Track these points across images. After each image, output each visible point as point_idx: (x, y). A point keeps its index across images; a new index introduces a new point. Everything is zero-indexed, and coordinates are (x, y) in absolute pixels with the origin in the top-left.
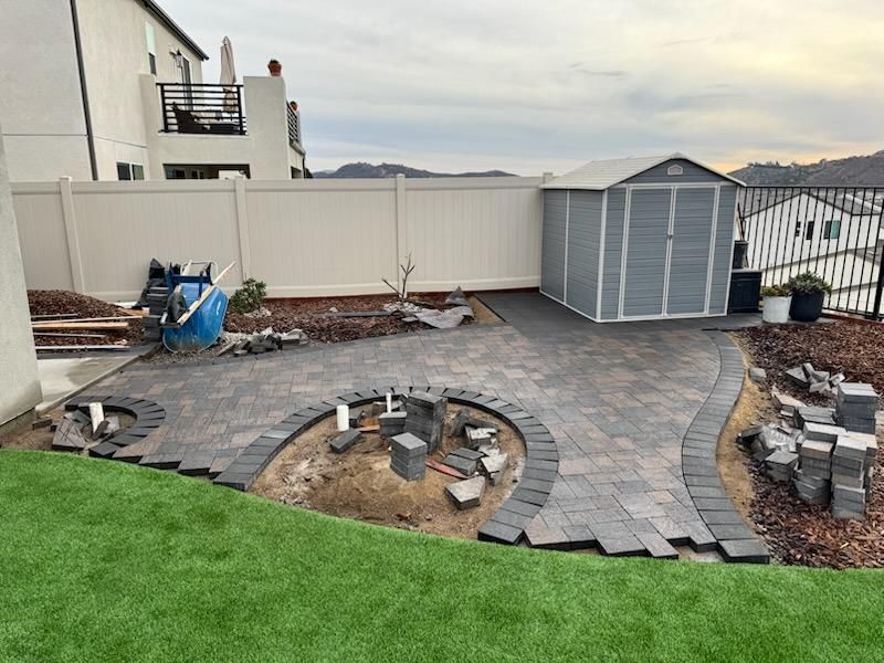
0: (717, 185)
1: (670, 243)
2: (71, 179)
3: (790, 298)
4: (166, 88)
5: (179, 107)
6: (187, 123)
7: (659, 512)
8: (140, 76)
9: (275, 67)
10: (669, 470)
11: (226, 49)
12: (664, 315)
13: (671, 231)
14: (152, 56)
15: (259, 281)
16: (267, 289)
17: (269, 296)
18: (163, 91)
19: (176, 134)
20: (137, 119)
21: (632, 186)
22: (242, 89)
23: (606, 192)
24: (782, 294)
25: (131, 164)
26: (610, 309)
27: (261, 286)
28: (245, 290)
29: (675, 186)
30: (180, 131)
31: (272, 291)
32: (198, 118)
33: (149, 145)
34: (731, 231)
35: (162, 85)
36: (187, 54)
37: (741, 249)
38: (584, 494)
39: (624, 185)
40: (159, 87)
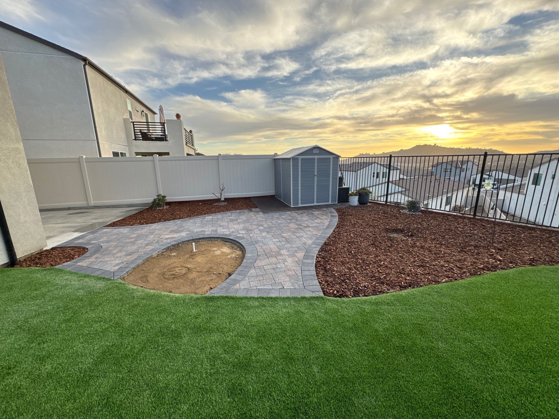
0: (331, 157)
1: (316, 178)
2: (84, 157)
3: (358, 196)
4: (135, 123)
5: (142, 131)
6: (146, 137)
7: (287, 279)
8: (124, 119)
9: (178, 116)
10: (297, 262)
11: (161, 110)
12: (315, 204)
13: (316, 174)
14: (130, 113)
15: (163, 195)
16: (166, 198)
17: (167, 201)
18: (134, 125)
19: (142, 141)
20: (123, 135)
21: (301, 157)
22: (165, 124)
23: (291, 159)
24: (356, 195)
25: (120, 152)
26: (296, 202)
27: (164, 197)
28: (157, 199)
29: (316, 157)
30: (143, 140)
31: (169, 199)
32: (150, 135)
33: (129, 145)
34: (337, 173)
35: (133, 122)
36: (146, 111)
37: (341, 179)
38: (261, 273)
39: (298, 157)
40: (132, 123)
